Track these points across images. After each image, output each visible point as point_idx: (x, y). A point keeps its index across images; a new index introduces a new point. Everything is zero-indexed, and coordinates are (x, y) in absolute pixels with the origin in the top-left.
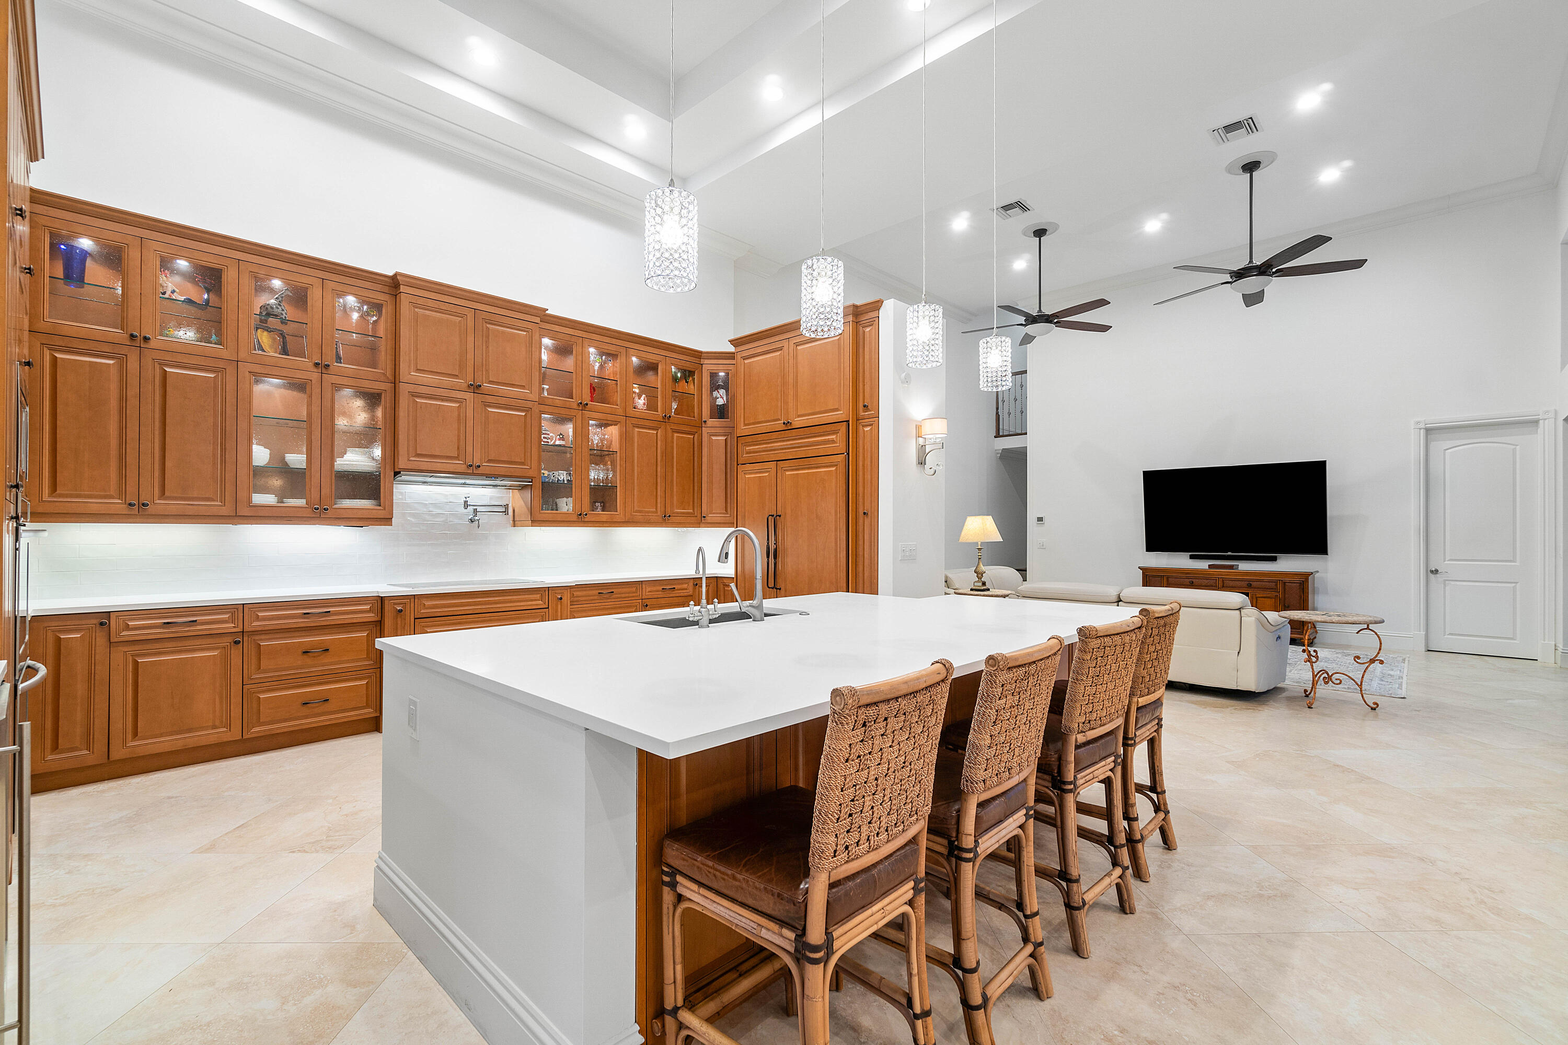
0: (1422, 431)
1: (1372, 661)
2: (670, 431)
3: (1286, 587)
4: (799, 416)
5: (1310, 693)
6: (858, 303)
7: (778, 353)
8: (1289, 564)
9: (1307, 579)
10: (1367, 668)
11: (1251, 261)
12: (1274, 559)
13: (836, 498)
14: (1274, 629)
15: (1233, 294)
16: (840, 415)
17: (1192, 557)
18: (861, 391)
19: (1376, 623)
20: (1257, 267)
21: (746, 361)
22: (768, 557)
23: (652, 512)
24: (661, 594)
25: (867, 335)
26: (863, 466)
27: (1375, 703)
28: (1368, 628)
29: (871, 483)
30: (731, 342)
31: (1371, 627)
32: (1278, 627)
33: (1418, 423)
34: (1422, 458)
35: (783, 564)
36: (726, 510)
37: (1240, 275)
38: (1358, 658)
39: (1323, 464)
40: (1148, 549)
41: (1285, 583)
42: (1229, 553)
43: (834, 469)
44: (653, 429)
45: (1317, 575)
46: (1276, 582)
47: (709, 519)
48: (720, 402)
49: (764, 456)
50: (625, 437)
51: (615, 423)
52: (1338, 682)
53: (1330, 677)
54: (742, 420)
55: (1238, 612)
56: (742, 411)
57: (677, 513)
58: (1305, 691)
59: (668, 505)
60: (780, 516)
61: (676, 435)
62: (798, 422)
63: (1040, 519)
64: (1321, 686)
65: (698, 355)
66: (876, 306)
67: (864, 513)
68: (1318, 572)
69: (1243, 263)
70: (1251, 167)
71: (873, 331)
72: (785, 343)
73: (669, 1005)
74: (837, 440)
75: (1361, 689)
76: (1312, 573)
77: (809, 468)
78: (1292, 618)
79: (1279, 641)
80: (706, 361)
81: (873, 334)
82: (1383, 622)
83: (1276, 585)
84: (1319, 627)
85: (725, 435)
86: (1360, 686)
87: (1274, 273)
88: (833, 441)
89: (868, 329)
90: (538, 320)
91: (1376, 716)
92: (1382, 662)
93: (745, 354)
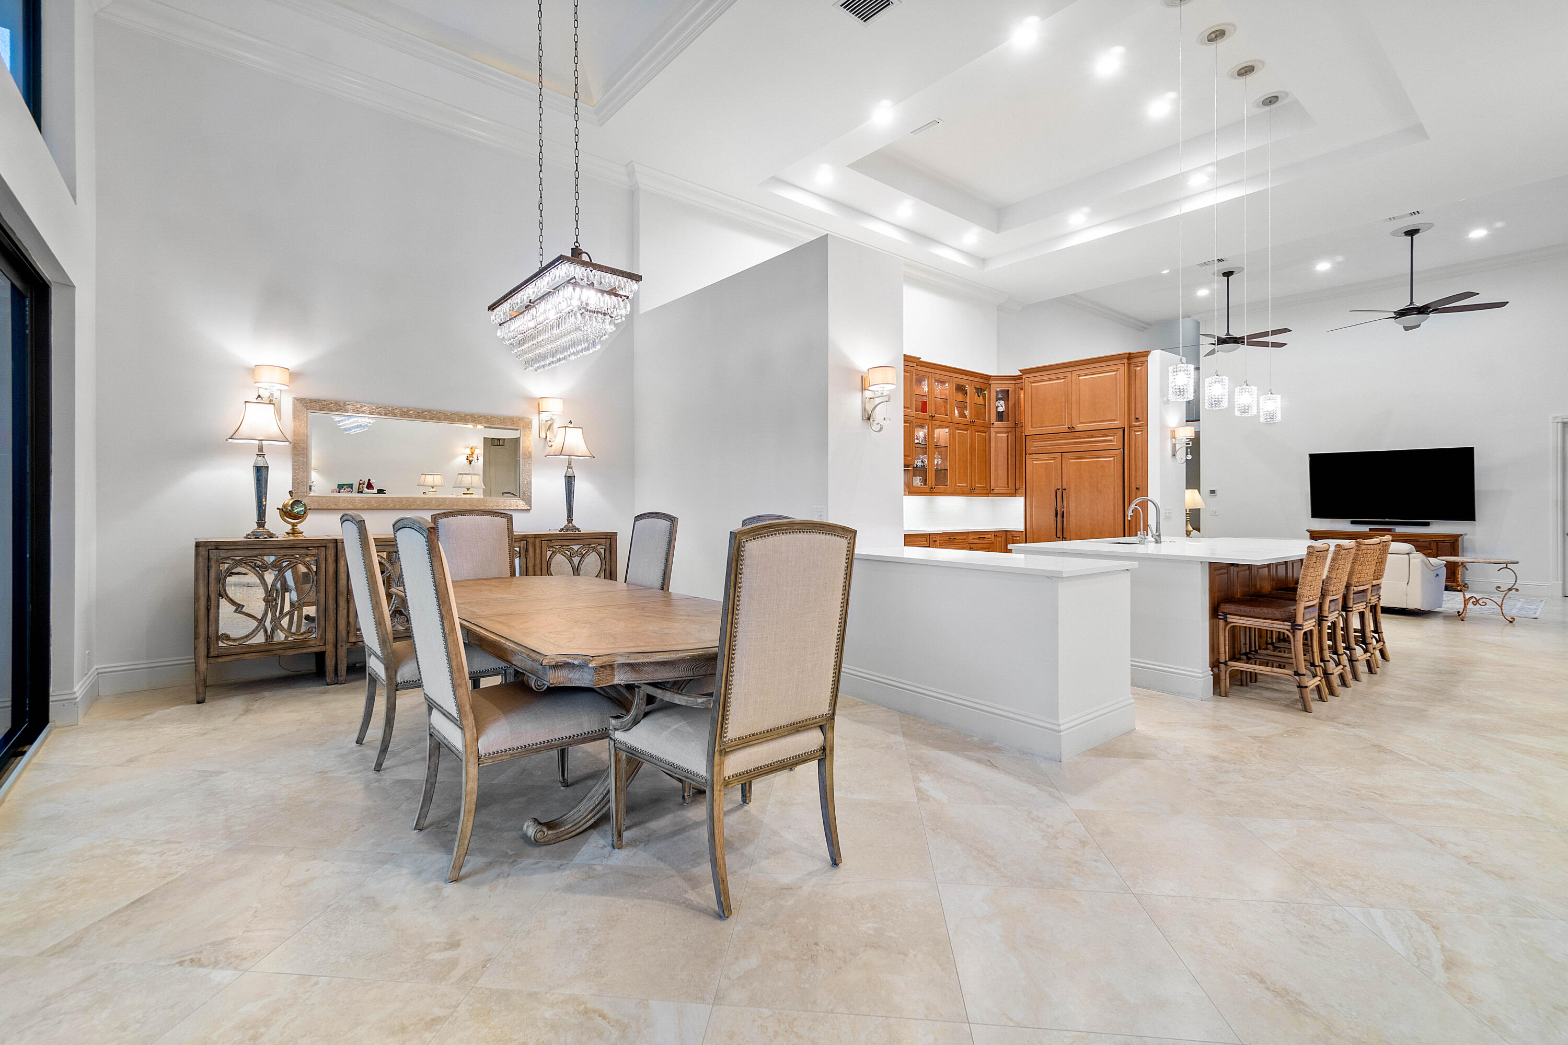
0: (1559, 424)
1: (1510, 590)
2: (974, 431)
3: (1439, 546)
4: (1081, 423)
5: (1462, 613)
6: (1132, 351)
7: (1063, 381)
8: (1439, 528)
9: (1457, 540)
10: (1506, 594)
11: (1411, 303)
12: (1427, 524)
13: (1114, 478)
14: (1433, 568)
15: (1396, 326)
16: (1117, 424)
17: (1352, 523)
18: (1133, 408)
19: (1512, 563)
20: (1417, 308)
21: (1033, 385)
22: (1056, 516)
23: (965, 486)
24: (978, 541)
25: (1138, 373)
26: (1135, 457)
27: (1512, 618)
28: (1506, 567)
29: (1142, 468)
30: (1020, 371)
31: (1509, 566)
32: (1437, 567)
33: (1556, 418)
34: (1559, 446)
35: (1068, 521)
36: (1008, 485)
37: (1402, 313)
38: (1499, 587)
39: (1472, 449)
40: (1313, 517)
41: (1437, 542)
42: (1387, 520)
43: (1112, 459)
44: (965, 430)
45: (1466, 537)
46: (1430, 542)
47: (995, 491)
48: (1001, 409)
49: (1051, 449)
50: (952, 436)
51: (947, 427)
52: (1484, 604)
53: (1477, 601)
54: (1030, 424)
55: (1407, 556)
56: (1030, 418)
57: (978, 487)
58: (1458, 612)
59: (973, 483)
60: (1065, 489)
61: (977, 433)
62: (1080, 427)
63: (1213, 492)
64: (1470, 606)
65: (988, 378)
66: (1146, 354)
67: (1137, 488)
68: (1466, 534)
69: (1404, 304)
70: (1411, 233)
71: (1143, 369)
72: (1069, 374)
73: (1222, 660)
74: (1114, 441)
75: (1501, 609)
76: (1462, 535)
77: (1090, 458)
78: (1448, 560)
79: (1437, 578)
80: (993, 382)
81: (1143, 373)
82: (1518, 563)
83: (1430, 544)
84: (1468, 565)
85: (1006, 433)
86: (1501, 607)
87: (1431, 312)
88: (1111, 441)
89: (1138, 369)
90: (915, 365)
91: (1514, 626)
92: (1517, 590)
93: (1032, 379)
